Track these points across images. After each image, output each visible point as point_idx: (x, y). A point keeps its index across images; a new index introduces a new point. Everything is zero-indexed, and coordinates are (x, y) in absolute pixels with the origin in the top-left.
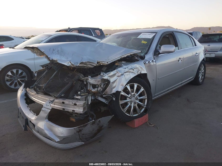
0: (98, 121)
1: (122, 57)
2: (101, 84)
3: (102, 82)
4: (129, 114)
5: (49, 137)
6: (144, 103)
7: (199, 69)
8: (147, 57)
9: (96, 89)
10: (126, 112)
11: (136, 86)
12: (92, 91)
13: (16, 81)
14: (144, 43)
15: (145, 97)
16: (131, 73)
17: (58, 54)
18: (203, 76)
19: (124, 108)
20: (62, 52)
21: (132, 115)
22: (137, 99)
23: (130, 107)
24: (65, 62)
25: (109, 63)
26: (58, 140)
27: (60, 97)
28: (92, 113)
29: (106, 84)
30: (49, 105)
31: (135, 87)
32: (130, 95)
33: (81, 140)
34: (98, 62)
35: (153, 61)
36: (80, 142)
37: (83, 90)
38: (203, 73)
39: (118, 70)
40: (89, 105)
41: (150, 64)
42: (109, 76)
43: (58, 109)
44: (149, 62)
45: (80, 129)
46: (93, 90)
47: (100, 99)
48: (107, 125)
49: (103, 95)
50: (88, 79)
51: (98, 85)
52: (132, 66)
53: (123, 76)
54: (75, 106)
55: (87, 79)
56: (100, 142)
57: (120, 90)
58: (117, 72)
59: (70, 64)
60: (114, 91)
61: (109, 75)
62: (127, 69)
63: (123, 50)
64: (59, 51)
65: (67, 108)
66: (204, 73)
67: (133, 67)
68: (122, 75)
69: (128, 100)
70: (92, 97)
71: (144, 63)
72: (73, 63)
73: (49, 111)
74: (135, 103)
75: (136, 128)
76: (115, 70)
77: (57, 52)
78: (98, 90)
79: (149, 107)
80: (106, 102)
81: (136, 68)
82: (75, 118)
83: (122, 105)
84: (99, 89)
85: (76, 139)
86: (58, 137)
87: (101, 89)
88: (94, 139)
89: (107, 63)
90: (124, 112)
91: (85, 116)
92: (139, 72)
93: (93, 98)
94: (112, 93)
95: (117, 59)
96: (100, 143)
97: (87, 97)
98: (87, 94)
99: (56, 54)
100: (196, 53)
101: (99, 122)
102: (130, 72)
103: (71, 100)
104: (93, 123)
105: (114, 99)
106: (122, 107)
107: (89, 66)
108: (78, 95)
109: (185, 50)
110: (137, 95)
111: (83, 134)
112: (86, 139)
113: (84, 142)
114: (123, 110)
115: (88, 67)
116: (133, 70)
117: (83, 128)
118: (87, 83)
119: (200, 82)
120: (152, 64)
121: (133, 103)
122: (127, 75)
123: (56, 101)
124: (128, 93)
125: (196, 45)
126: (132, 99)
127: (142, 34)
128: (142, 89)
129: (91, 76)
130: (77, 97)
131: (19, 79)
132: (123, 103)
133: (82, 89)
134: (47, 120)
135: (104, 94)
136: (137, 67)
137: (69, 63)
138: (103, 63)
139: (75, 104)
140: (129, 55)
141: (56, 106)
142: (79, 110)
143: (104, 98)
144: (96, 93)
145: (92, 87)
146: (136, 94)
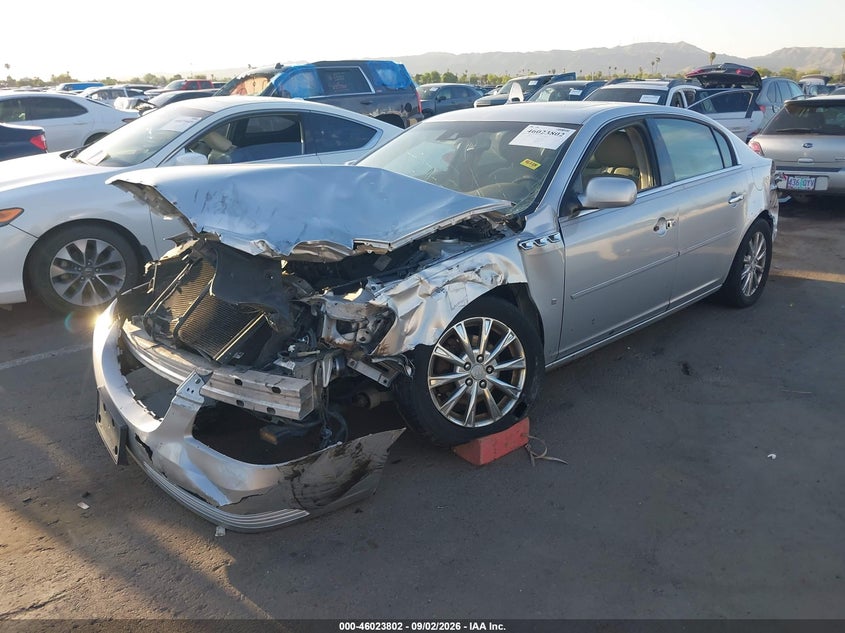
0: (356, 444)
1: (442, 225)
2: (366, 319)
3: (368, 313)
4: (462, 419)
5: (197, 489)
6: (516, 384)
7: (744, 249)
8: (532, 224)
9: (350, 336)
10: (450, 414)
11: (487, 325)
12: (337, 341)
13: (89, 280)
14: (528, 165)
15: (520, 362)
16: (468, 286)
17: (223, 212)
18: (758, 272)
19: (443, 399)
20: (238, 202)
21: (471, 421)
22: (489, 369)
23: (466, 396)
24: (244, 243)
25: (395, 247)
26: (224, 501)
27: (229, 362)
28: (336, 415)
29: (384, 318)
30: (196, 391)
31: (483, 331)
32: (466, 356)
33: (299, 503)
34: (356, 245)
35: (552, 237)
36: (294, 508)
37: (306, 339)
38: (760, 263)
39: (424, 275)
40: (325, 388)
41: (541, 250)
42: (392, 296)
43: (223, 400)
44: (538, 241)
45: (295, 469)
46: (340, 340)
47: (362, 368)
48: (382, 459)
49: (373, 357)
50: (324, 301)
51: (358, 325)
52: (472, 261)
53: (442, 294)
54: (276, 396)
55: (321, 302)
56: (357, 512)
57: (429, 341)
58: (421, 281)
59: (264, 249)
60: (409, 344)
61: (392, 292)
62: (455, 269)
63: (450, 200)
64: (227, 201)
65: (250, 400)
66: (764, 264)
67: (480, 264)
68: (438, 290)
69: (460, 372)
70: (334, 362)
71: (520, 247)
72: (272, 247)
73: (197, 408)
74: (483, 384)
75: (483, 465)
76: (415, 276)
77: (220, 205)
78: (358, 340)
79: (533, 396)
80: (383, 378)
81: (489, 266)
82: (277, 434)
83: (437, 389)
84: (360, 335)
85: (284, 501)
86: (227, 492)
87: (368, 338)
88: (341, 500)
89: (387, 247)
90: (445, 415)
91: (311, 424)
92: (499, 279)
93: (338, 368)
94: (403, 350)
95: (424, 233)
96: (358, 514)
97: (318, 365)
98: (318, 352)
99: (215, 213)
100: (734, 195)
101: (357, 448)
102: (465, 281)
103: (263, 375)
104: (339, 452)
105: (409, 371)
106: (436, 395)
107: (327, 255)
108: (287, 356)
109: (686, 186)
110: (489, 356)
111: (306, 486)
112: (315, 501)
113: (308, 511)
114: (439, 408)
115: (324, 259)
116: (477, 273)
117: (305, 466)
118: (321, 316)
119: (748, 295)
120: (548, 246)
121: (476, 383)
122: (457, 290)
123: (217, 374)
124: (459, 349)
125: (735, 162)
126: (472, 371)
127: (529, 128)
128: (510, 337)
129: (333, 291)
130: (283, 365)
131: (98, 272)
132: (441, 383)
133: (302, 333)
134: (191, 436)
135: (376, 356)
136: (494, 262)
137: (260, 245)
138: (374, 245)
139: (276, 390)
140: (468, 216)
141: (215, 390)
142: (289, 409)
143: (377, 366)
144: (349, 349)
145: (338, 329)
146: (487, 353)
